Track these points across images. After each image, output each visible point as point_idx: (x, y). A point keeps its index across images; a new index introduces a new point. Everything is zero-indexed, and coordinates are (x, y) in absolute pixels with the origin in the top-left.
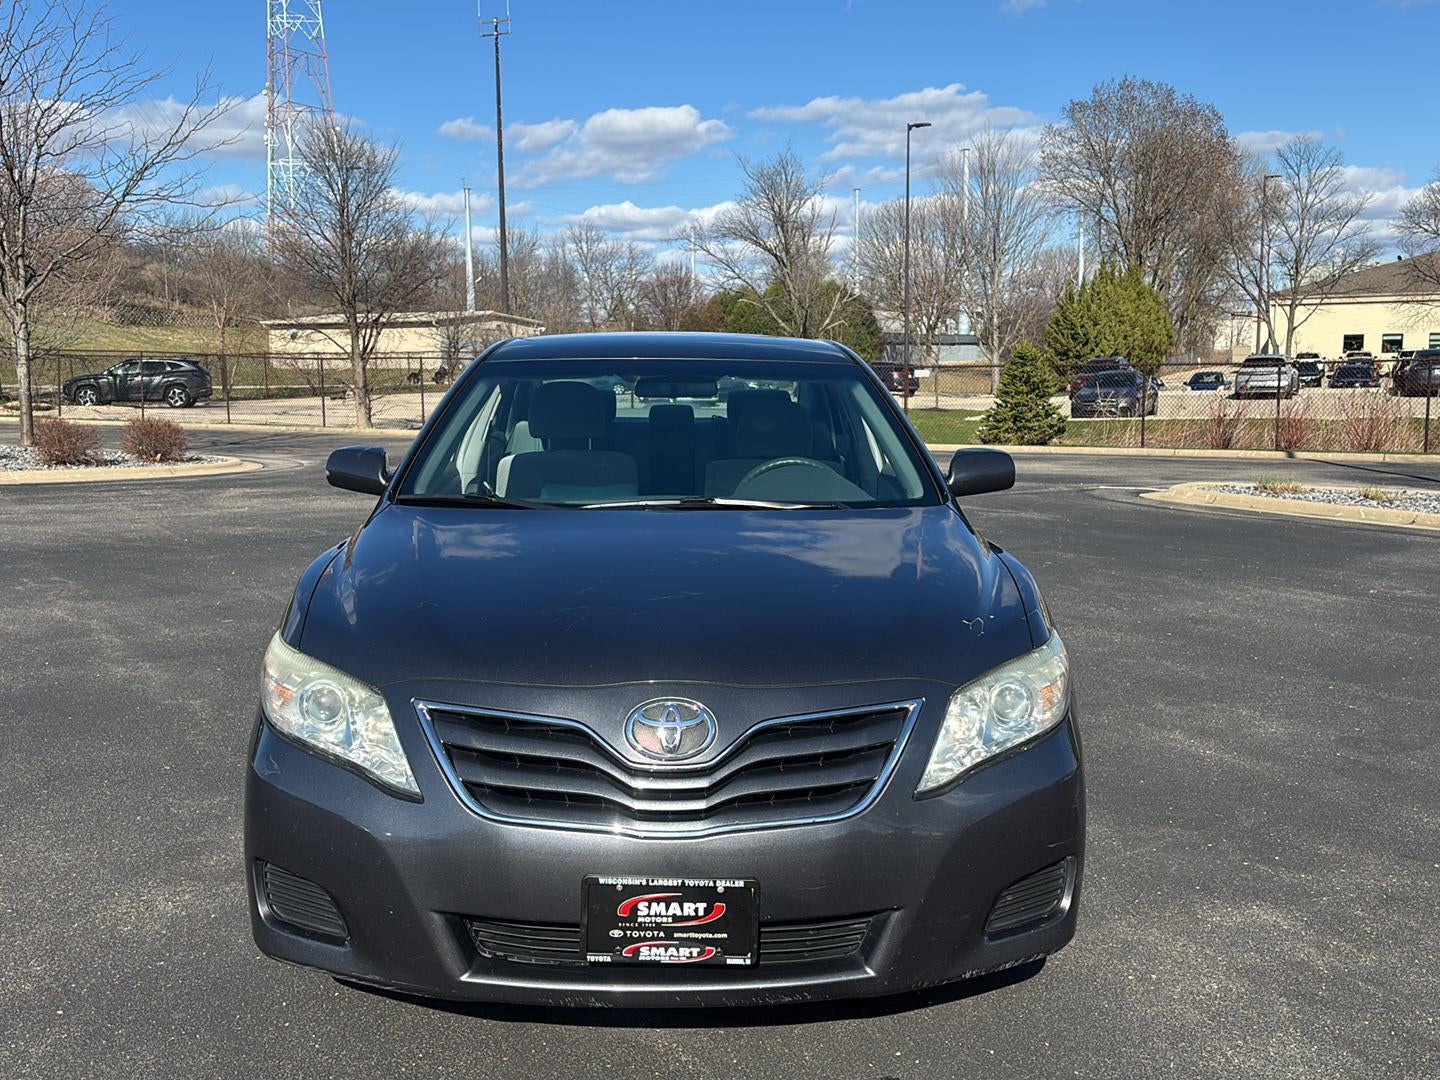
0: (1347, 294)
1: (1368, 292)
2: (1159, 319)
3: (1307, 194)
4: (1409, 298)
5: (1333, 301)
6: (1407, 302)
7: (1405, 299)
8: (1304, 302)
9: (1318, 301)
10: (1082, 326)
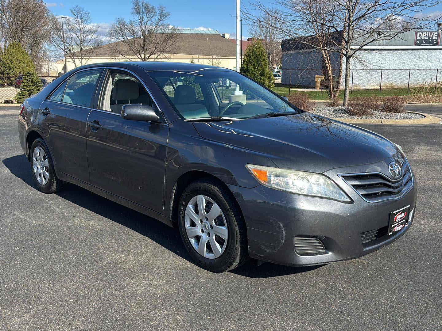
0: (96, 55)
1: (101, 55)
2: (30, 62)
3: (81, 24)
4: (113, 57)
5: (92, 57)
6: (113, 58)
7: (112, 57)
8: (85, 57)
9: (89, 57)
10: (7, 63)
